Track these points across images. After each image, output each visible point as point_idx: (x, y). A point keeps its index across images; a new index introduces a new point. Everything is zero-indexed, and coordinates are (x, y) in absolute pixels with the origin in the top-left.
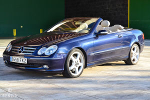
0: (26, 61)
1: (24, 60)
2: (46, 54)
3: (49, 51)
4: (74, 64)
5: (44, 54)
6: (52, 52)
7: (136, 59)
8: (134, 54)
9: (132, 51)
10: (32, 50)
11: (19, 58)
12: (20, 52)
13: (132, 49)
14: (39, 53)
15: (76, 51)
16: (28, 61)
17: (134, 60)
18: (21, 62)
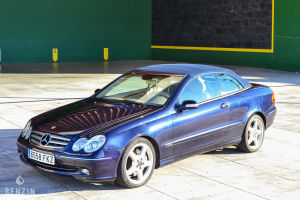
0: (53, 161)
1: (50, 159)
2: (86, 150)
3: (91, 144)
4: (134, 164)
5: (82, 150)
6: (96, 147)
8: (253, 133)
9: (249, 128)
10: (63, 141)
11: (42, 154)
12: (44, 143)
14: (76, 147)
15: (139, 142)
16: (56, 160)
17: (253, 144)
18: (45, 161)
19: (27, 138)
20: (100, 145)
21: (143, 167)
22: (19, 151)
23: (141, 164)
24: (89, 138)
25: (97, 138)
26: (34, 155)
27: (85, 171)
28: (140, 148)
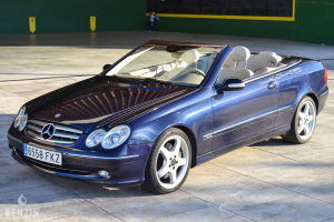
0: (60, 160)
1: (55, 157)
2: (104, 146)
3: (111, 138)
4: (167, 163)
5: (100, 145)
6: (118, 142)
7: (307, 131)
8: (305, 120)
9: (300, 114)
10: (72, 133)
11: (44, 151)
12: (46, 136)
13: (300, 108)
14: (90, 142)
15: (172, 134)
16: (64, 159)
17: (303, 133)
18: (48, 161)
19: (21, 129)
20: (123, 139)
21: (177, 166)
22: (11, 147)
23: (174, 162)
24: (107, 129)
25: (118, 130)
26: (32, 151)
27: (103, 173)
28: (173, 142)
